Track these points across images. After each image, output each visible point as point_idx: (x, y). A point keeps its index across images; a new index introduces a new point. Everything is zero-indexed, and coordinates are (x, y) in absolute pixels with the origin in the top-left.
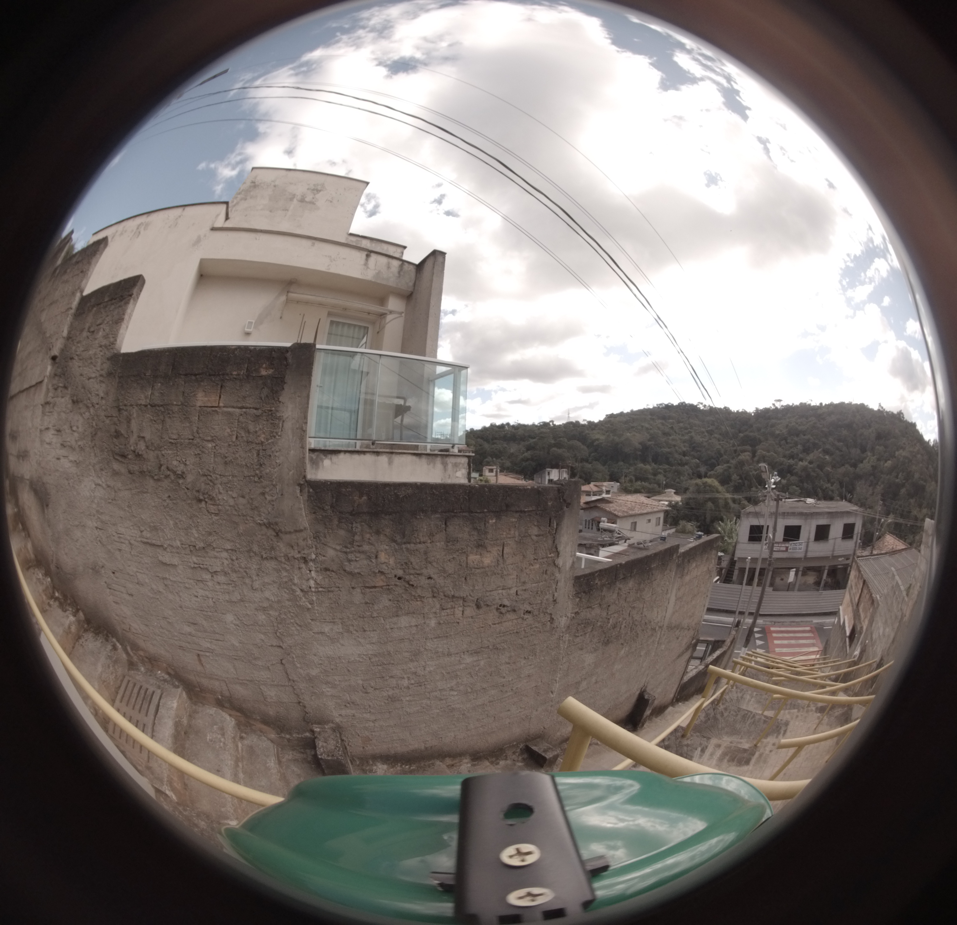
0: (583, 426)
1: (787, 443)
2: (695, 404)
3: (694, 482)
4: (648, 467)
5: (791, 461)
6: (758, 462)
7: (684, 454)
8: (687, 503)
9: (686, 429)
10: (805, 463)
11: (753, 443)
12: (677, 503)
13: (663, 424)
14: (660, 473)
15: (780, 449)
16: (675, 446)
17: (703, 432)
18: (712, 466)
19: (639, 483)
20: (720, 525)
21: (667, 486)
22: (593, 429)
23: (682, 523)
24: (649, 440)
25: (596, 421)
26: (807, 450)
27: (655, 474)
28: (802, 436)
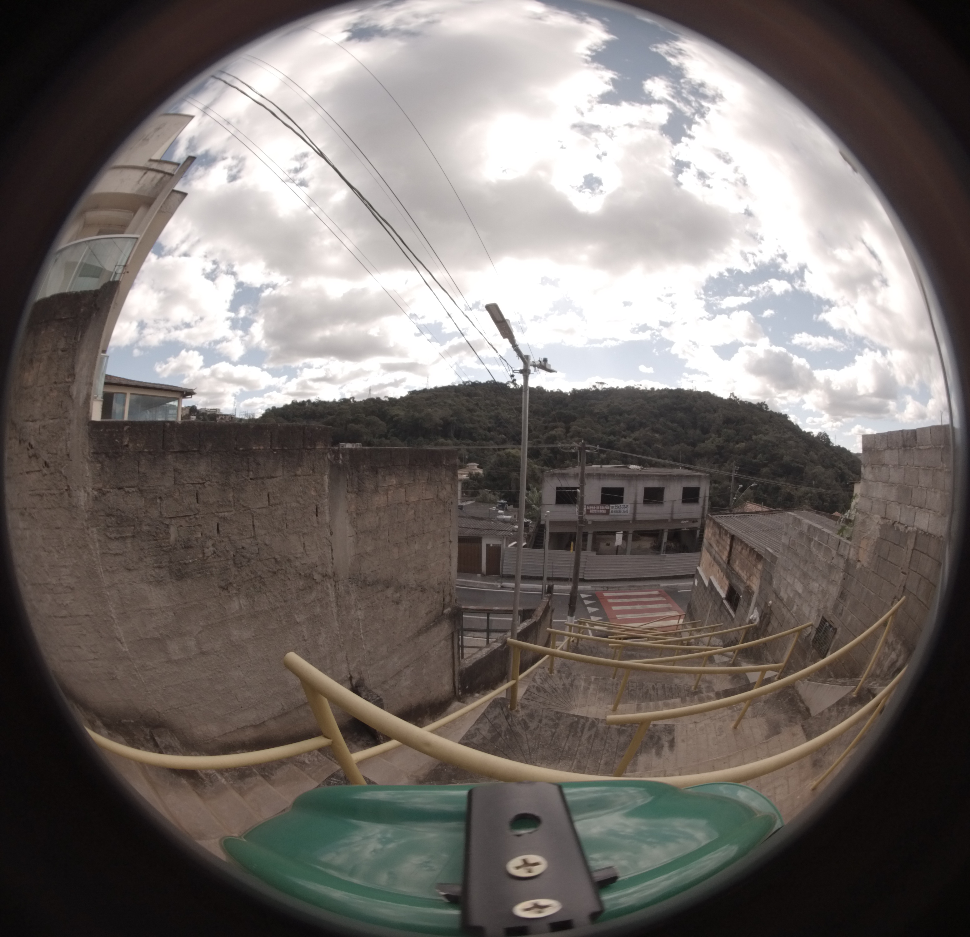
0: (384, 402)
1: (608, 421)
4: (449, 442)
5: (612, 438)
6: (573, 437)
7: (489, 430)
8: (490, 475)
9: (493, 405)
10: (628, 440)
11: (568, 419)
12: (479, 475)
13: (468, 401)
14: (462, 447)
15: (599, 426)
16: (479, 422)
21: (470, 460)
22: (393, 405)
23: (483, 493)
24: (452, 416)
25: (398, 397)
26: (631, 428)
28: (626, 415)
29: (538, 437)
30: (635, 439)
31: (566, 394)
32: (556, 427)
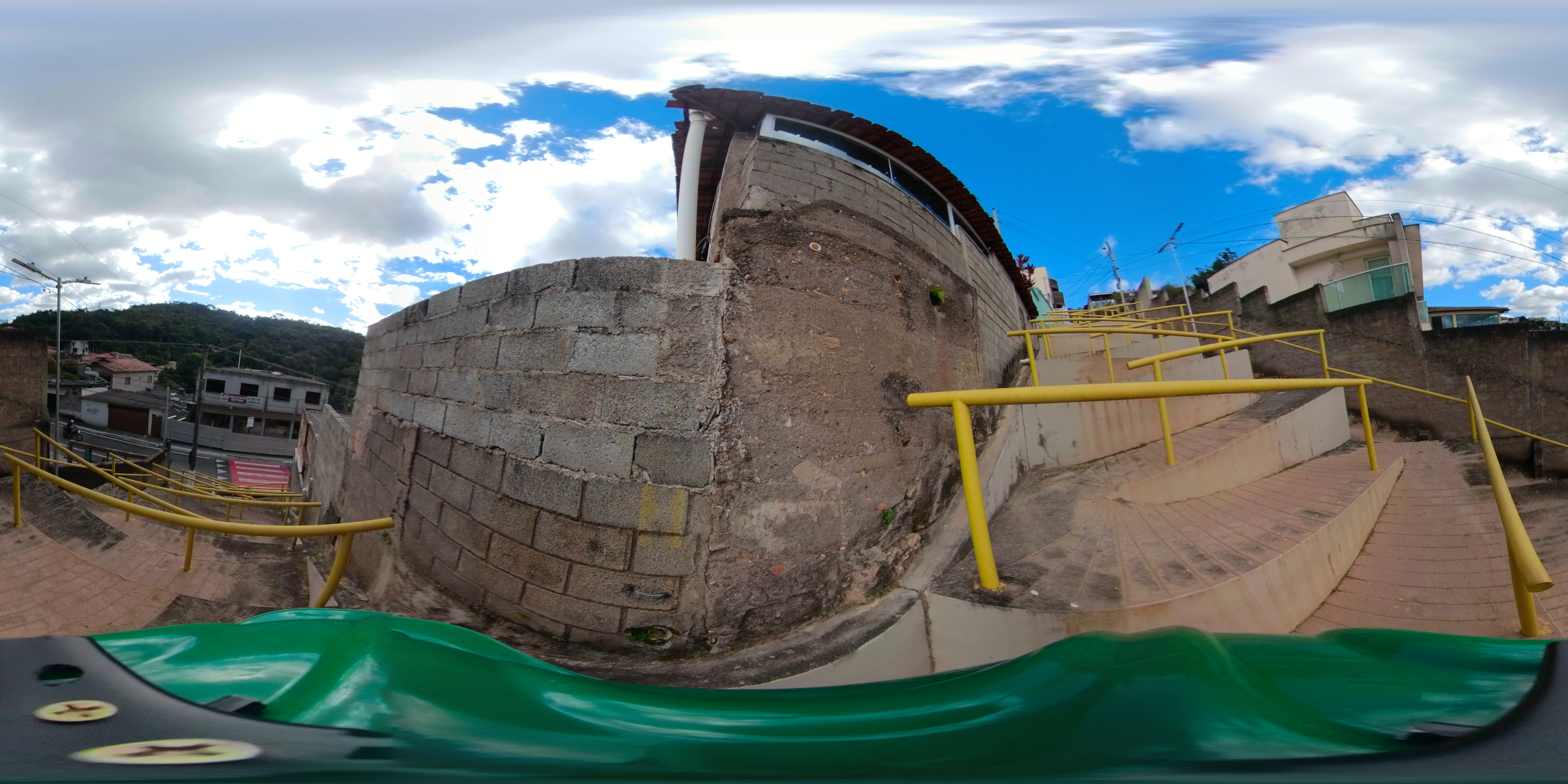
1: (278, 342)
2: (206, 305)
11: (249, 337)
12: (172, 369)
15: (271, 345)
17: (208, 325)
24: (161, 326)
25: (122, 310)
26: (295, 349)
27: (164, 351)
28: (293, 340)
31: (251, 319)
32: (239, 342)
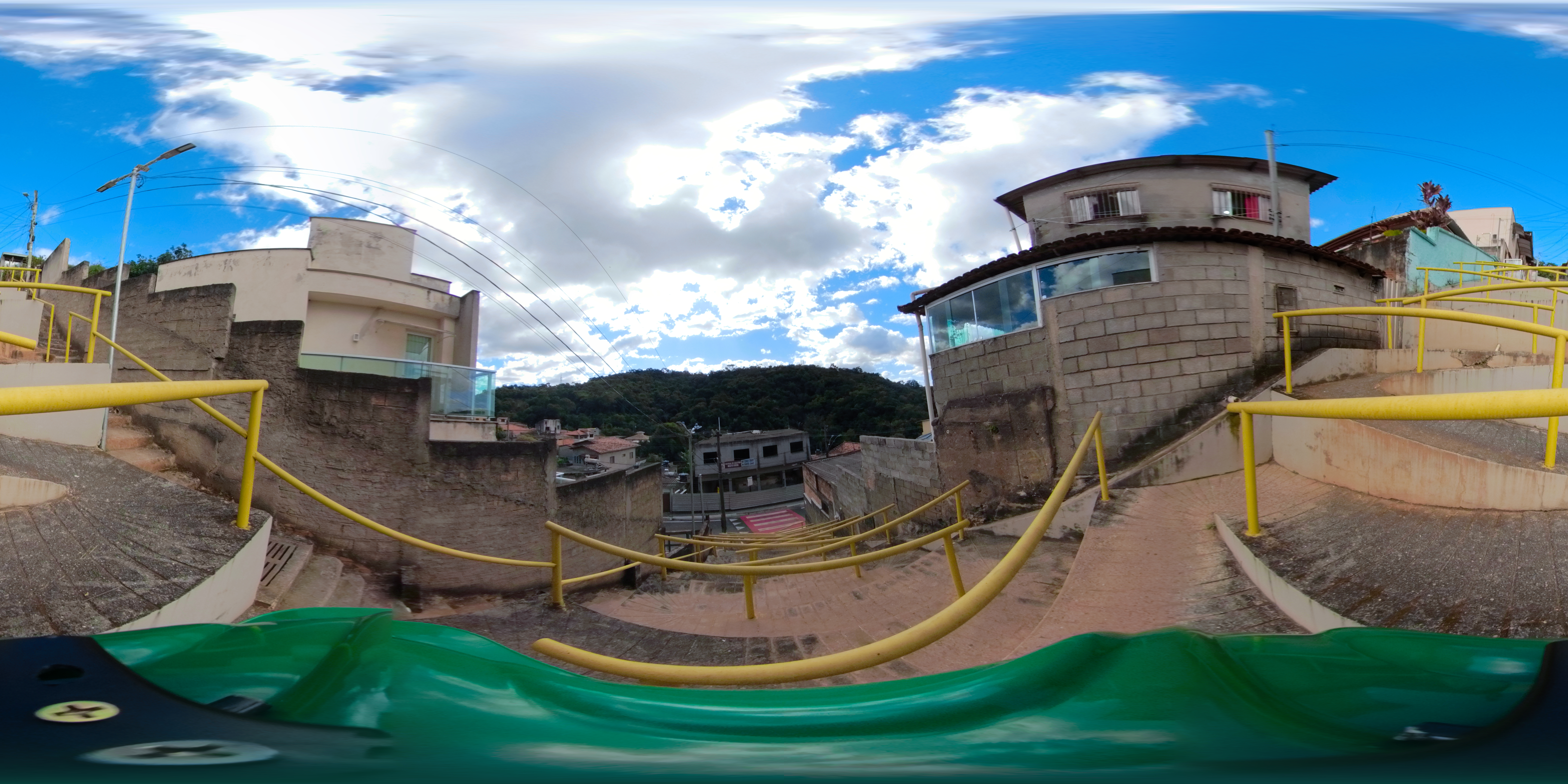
0: (572, 387)
1: (737, 394)
3: (659, 425)
4: (622, 416)
5: (741, 406)
6: (712, 408)
7: (651, 406)
8: (653, 441)
9: (652, 387)
10: (753, 406)
11: (708, 395)
12: (646, 441)
13: (633, 385)
14: (632, 420)
15: (731, 399)
16: (643, 400)
17: (666, 390)
18: (674, 413)
19: (616, 428)
20: (683, 455)
21: (638, 429)
22: (579, 389)
23: (651, 455)
24: (623, 397)
25: (582, 383)
26: (755, 397)
27: (628, 421)
28: (751, 388)
29: (687, 410)
30: (758, 406)
31: (705, 375)
